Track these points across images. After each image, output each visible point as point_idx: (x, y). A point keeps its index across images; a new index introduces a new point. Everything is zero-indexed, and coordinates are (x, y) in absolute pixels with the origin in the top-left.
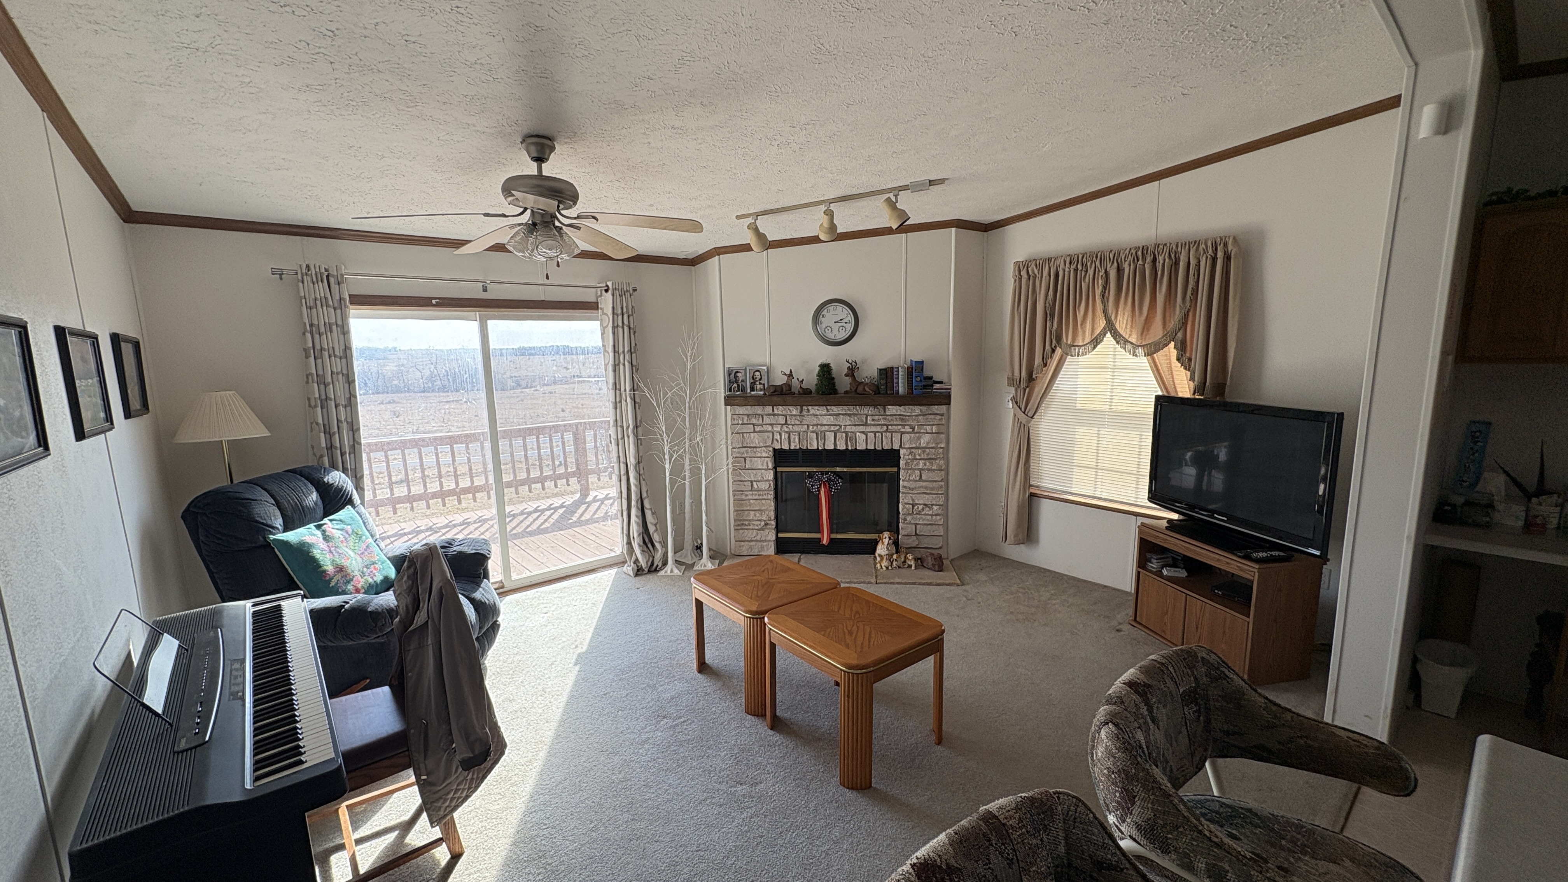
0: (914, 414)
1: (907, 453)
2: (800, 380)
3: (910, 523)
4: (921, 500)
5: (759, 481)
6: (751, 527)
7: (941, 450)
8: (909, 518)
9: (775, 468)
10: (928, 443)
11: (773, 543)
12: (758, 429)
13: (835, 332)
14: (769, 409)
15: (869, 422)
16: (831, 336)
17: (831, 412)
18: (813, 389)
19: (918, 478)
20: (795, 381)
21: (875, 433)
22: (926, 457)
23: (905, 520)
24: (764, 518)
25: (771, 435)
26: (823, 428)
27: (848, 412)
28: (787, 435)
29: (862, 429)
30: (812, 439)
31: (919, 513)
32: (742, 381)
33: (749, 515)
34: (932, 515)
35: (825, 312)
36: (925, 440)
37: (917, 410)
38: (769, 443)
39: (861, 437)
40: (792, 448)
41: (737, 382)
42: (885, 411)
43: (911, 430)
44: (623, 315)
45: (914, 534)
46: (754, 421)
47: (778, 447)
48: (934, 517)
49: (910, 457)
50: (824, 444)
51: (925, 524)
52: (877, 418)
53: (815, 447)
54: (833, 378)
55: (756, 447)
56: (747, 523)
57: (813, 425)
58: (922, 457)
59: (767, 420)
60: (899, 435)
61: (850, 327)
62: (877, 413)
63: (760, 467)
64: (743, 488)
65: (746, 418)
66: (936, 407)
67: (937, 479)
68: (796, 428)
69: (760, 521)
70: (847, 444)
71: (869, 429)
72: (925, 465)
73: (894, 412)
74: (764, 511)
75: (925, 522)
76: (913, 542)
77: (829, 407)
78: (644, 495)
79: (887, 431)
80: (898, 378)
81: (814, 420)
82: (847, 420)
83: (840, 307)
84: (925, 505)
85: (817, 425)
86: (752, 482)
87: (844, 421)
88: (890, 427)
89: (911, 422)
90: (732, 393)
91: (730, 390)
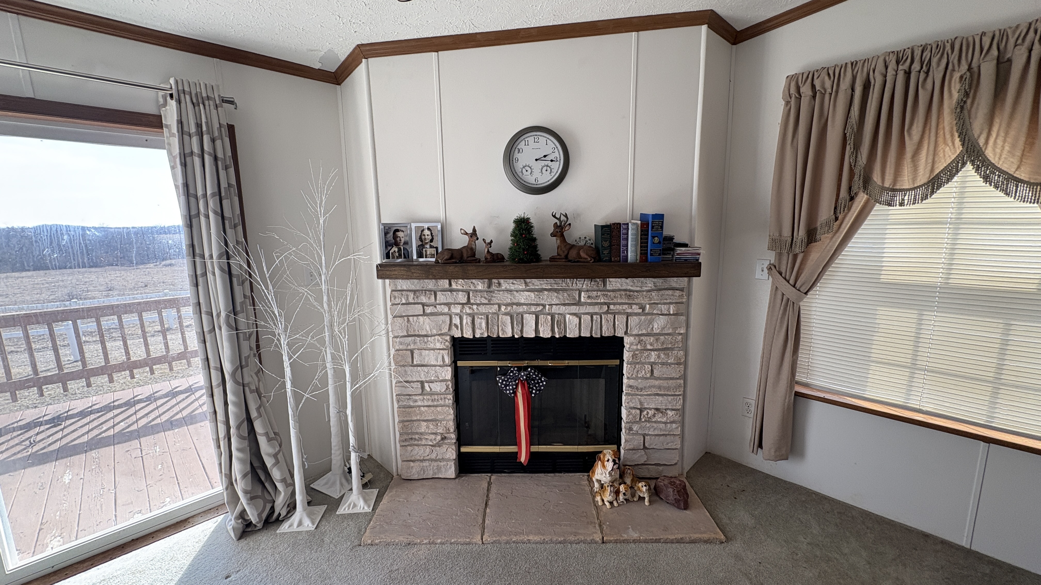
0: (645, 289)
1: (636, 341)
2: (488, 241)
3: (637, 434)
4: (652, 403)
5: (432, 382)
6: (424, 442)
7: (679, 338)
8: (635, 428)
9: (455, 362)
10: (663, 329)
11: (452, 463)
12: (429, 310)
13: (537, 173)
14: (444, 283)
15: (582, 300)
16: (531, 180)
17: (531, 287)
18: (506, 254)
19: (648, 375)
20: (479, 243)
21: (591, 315)
22: (659, 346)
23: (630, 429)
24: (441, 430)
25: (447, 319)
26: (521, 309)
27: (554, 287)
28: (469, 320)
29: (574, 309)
30: (504, 324)
31: (649, 420)
32: (406, 243)
33: (419, 427)
34: (666, 423)
35: (522, 145)
36: (659, 324)
37: (649, 283)
38: (445, 330)
39: (572, 321)
40: (478, 335)
41: (397, 244)
42: (605, 285)
43: (640, 311)
45: (642, 447)
46: (424, 299)
47: (458, 334)
48: (669, 425)
49: (639, 347)
50: (522, 331)
51: (657, 435)
52: (595, 293)
53: (510, 335)
54: (535, 239)
55: (426, 336)
56: (417, 437)
57: (507, 305)
58: (655, 347)
59: (441, 297)
60: (624, 317)
61: (557, 167)
62: (595, 287)
63: (435, 363)
64: (410, 391)
65: (411, 295)
66: (675, 279)
67: (674, 375)
68: (483, 309)
69: (436, 434)
70: (553, 330)
71: (583, 309)
72: (659, 357)
73: (618, 286)
74: (440, 421)
75: (656, 433)
76: (640, 457)
77: (528, 280)
78: (254, 414)
79: (607, 313)
80: (626, 239)
81: (508, 298)
82: (554, 298)
83: (543, 138)
84: (657, 409)
85: (512, 304)
86: (422, 383)
87: (548, 298)
88: (612, 307)
89: (640, 300)
90: (391, 260)
91: (388, 256)
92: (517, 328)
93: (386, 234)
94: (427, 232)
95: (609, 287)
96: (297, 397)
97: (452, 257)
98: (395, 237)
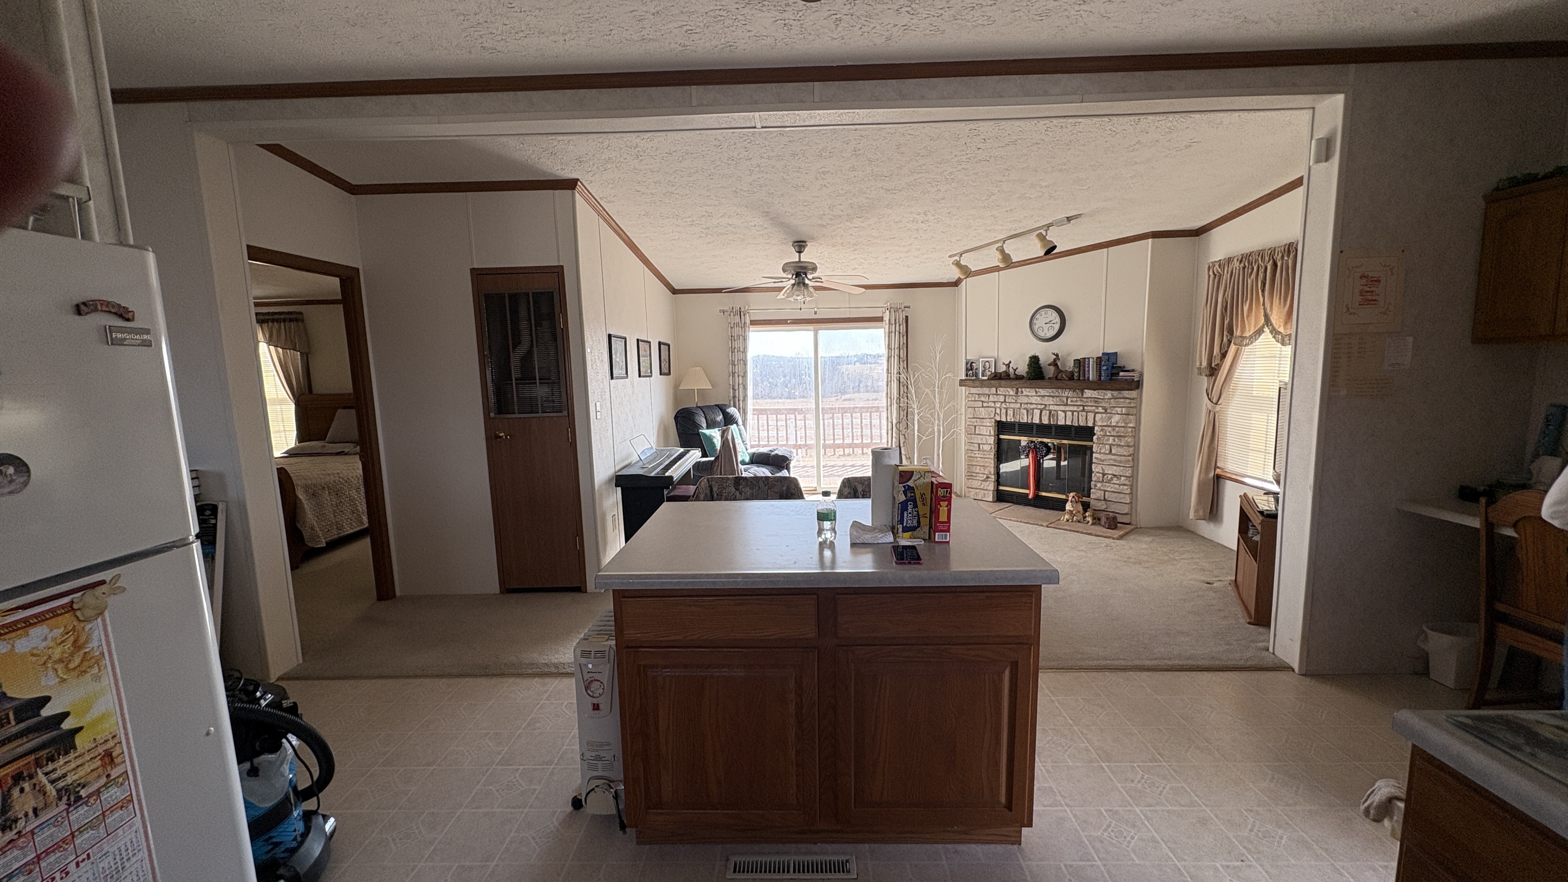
0: (1106, 397)
1: (1100, 430)
2: (1015, 368)
3: (1100, 489)
4: (1110, 470)
5: (984, 444)
6: (978, 478)
7: (1130, 430)
8: (1099, 485)
9: (998, 435)
10: (1118, 423)
11: (991, 493)
12: (985, 405)
13: (1046, 331)
14: (993, 390)
15: (1069, 403)
16: (1042, 334)
17: (1039, 394)
18: (1025, 375)
19: (1107, 452)
21: (1073, 412)
22: (1115, 434)
23: (1096, 486)
24: (986, 472)
25: (994, 409)
26: (1032, 406)
27: (1052, 394)
28: (1005, 411)
29: (1063, 408)
30: (1023, 415)
31: (1109, 482)
32: (976, 369)
33: (976, 469)
34: (1120, 485)
35: (1038, 316)
36: (1115, 419)
37: (1109, 394)
38: (993, 416)
39: (1061, 415)
40: (1009, 420)
41: (972, 369)
42: (1082, 395)
43: (1103, 411)
44: (895, 324)
45: (1103, 498)
46: (983, 399)
47: (998, 419)
48: (1121, 487)
49: (1102, 433)
50: (1032, 419)
51: (1113, 492)
52: (1075, 399)
53: (1025, 421)
54: (1041, 368)
55: (983, 419)
56: (974, 475)
57: (1025, 403)
58: (1112, 434)
59: (991, 398)
60: (1093, 415)
61: (1057, 327)
62: (1076, 396)
63: (985, 433)
64: (972, 448)
65: (977, 396)
66: (1127, 392)
67: (1125, 453)
68: (1012, 405)
69: (984, 474)
70: (1049, 419)
71: (1067, 408)
72: (1114, 440)
73: (1089, 395)
74: (988, 467)
75: (1112, 490)
76: (1102, 505)
77: (1037, 390)
78: (902, 445)
79: (1083, 410)
80: (1089, 367)
81: (1026, 400)
82: (1050, 401)
83: (1050, 311)
84: (1115, 476)
85: (1027, 404)
86: (979, 444)
87: (1049, 401)
88: (1085, 408)
89: (1103, 404)
90: (968, 378)
91: (967, 376)
92: (1030, 417)
93: (967, 364)
94: (987, 364)
95: (1085, 396)
96: (919, 438)
97: (995, 376)
98: (971, 366)
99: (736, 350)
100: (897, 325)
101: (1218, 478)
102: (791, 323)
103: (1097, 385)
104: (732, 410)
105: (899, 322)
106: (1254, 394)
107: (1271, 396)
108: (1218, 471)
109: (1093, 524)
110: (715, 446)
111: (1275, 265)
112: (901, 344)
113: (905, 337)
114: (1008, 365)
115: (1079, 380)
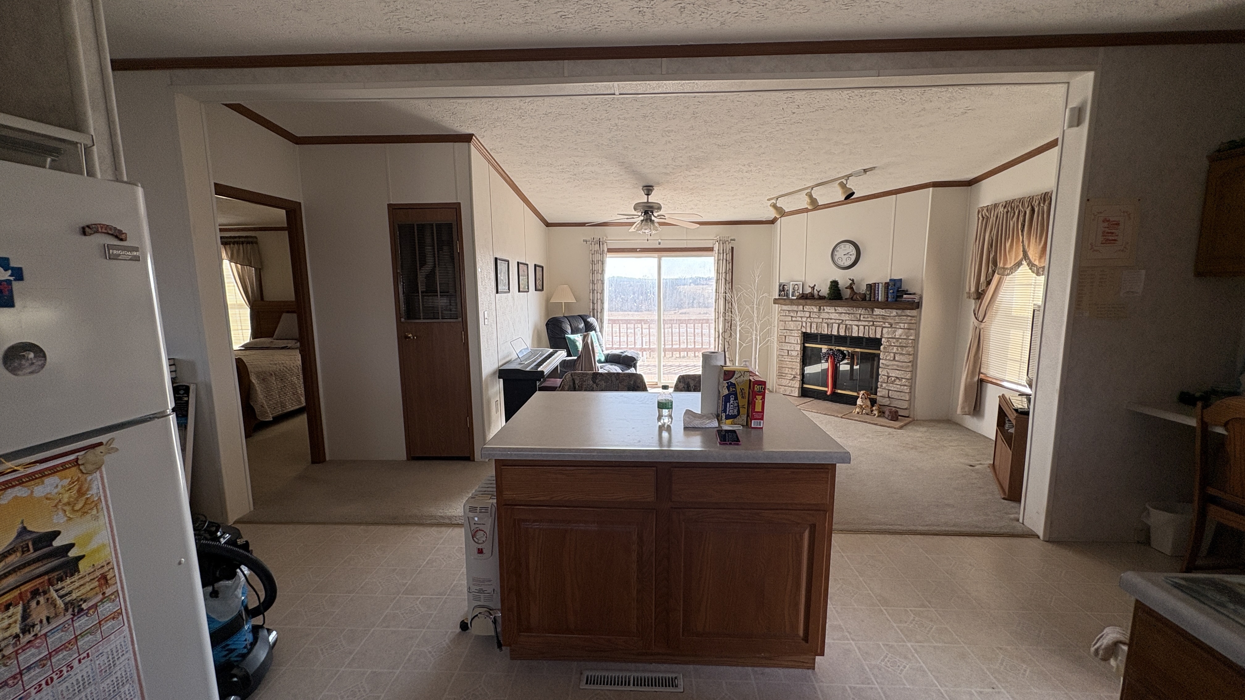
0: (892, 315)
1: (886, 341)
2: (818, 290)
3: (885, 389)
4: (893, 374)
5: (792, 351)
6: (787, 378)
7: (910, 341)
8: (884, 385)
9: (804, 344)
10: (901, 336)
11: (797, 389)
12: (794, 319)
13: (844, 261)
14: (801, 308)
15: (861, 319)
16: (841, 263)
17: (838, 311)
18: (827, 296)
19: (892, 359)
20: (816, 291)
21: (864, 326)
22: (898, 345)
23: (881, 386)
24: (793, 373)
25: (801, 323)
26: (832, 321)
27: (848, 312)
28: (809, 324)
29: (856, 323)
30: (824, 327)
31: (893, 383)
32: (787, 290)
33: (785, 370)
34: (901, 385)
35: (838, 249)
36: (899, 332)
37: (894, 312)
38: (799, 328)
39: (855, 328)
40: (812, 332)
41: (784, 291)
42: (873, 313)
43: (889, 326)
44: (723, 253)
45: (887, 396)
46: (792, 314)
47: (804, 330)
48: (902, 387)
49: (887, 344)
50: (831, 331)
51: (895, 391)
52: (866, 316)
53: (826, 333)
54: (840, 290)
55: (792, 330)
56: (784, 375)
57: (826, 319)
58: (896, 344)
59: (799, 314)
60: (881, 328)
61: (853, 258)
62: (867, 313)
63: (793, 342)
64: (782, 354)
65: (787, 312)
66: (909, 311)
67: (906, 360)
68: (815, 320)
69: (792, 374)
70: (845, 332)
71: (860, 323)
72: (898, 350)
73: (878, 313)
74: (794, 369)
75: (895, 389)
76: (886, 402)
77: (836, 308)
78: (726, 350)
79: (873, 325)
80: (878, 290)
81: (827, 316)
82: (846, 317)
83: (848, 245)
84: (897, 378)
85: (828, 319)
86: (788, 351)
87: (845, 317)
88: (875, 323)
89: (890, 321)
90: (781, 297)
91: (780, 296)
92: (830, 330)
93: (780, 286)
94: (796, 286)
95: (875, 313)
96: (741, 345)
97: (802, 297)
98: (783, 288)
99: (596, 272)
100: (725, 254)
101: (981, 382)
102: (640, 251)
103: (885, 305)
104: (591, 320)
105: (726, 252)
106: (1014, 314)
107: (1025, 316)
108: (982, 376)
109: (878, 416)
110: (578, 348)
111: (1033, 210)
112: (728, 269)
113: (731, 264)
114: (813, 288)
115: (870, 300)
